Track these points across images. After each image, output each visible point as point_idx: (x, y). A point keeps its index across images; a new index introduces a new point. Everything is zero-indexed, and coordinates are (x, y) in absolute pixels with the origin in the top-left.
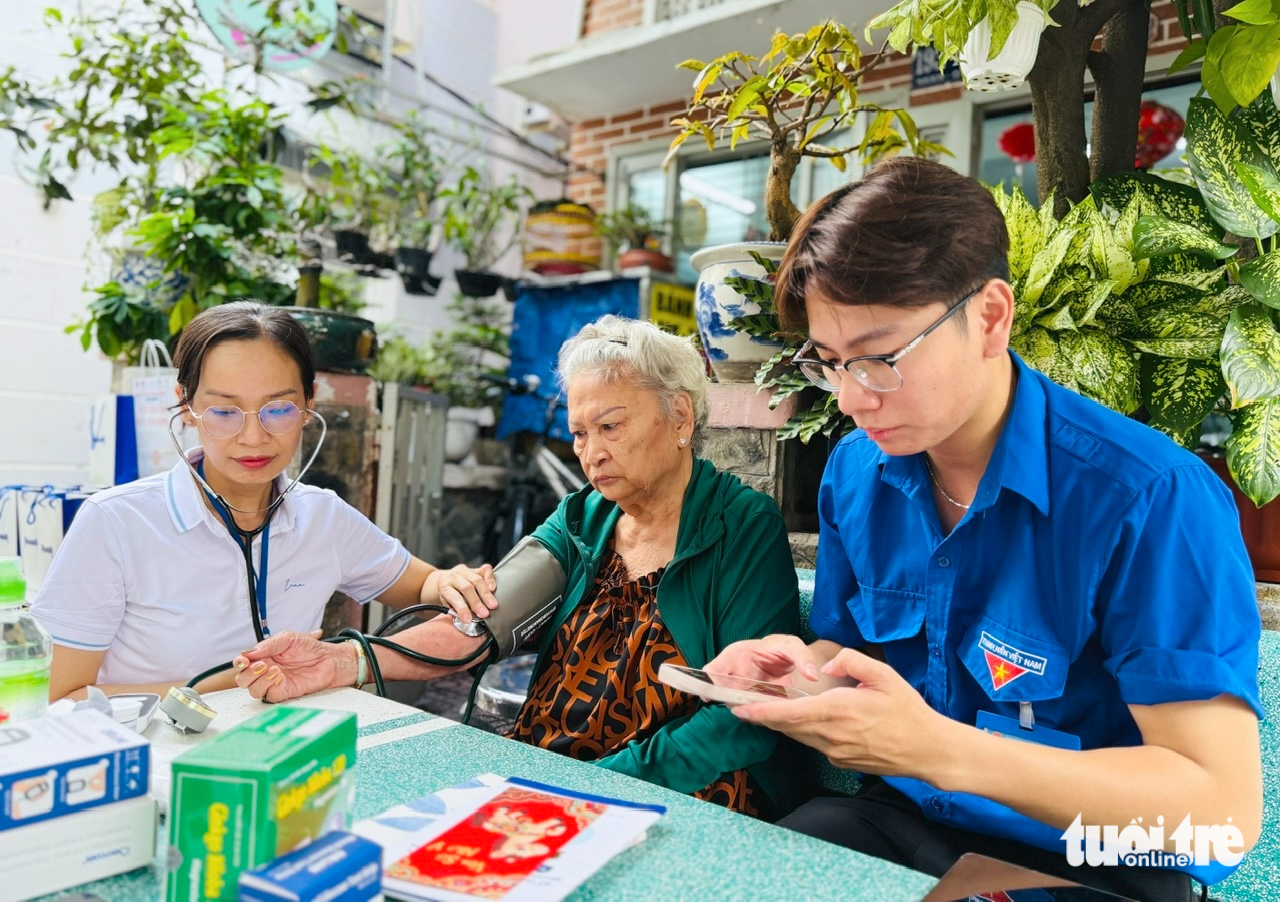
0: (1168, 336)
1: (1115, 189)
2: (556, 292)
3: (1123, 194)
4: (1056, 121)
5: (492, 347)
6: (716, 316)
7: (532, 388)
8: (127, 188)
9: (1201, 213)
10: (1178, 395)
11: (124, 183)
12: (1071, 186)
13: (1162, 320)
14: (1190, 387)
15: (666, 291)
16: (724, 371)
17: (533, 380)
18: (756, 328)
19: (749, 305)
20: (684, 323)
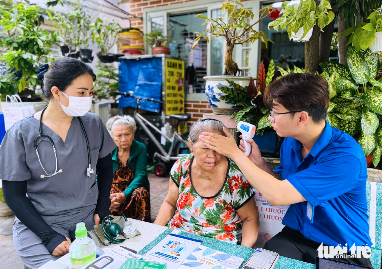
0: (345, 113)
1: (327, 65)
2: (133, 61)
3: (328, 67)
4: (312, 46)
5: (111, 77)
6: (214, 96)
7: (131, 95)
9: (348, 74)
10: (347, 129)
12: (315, 64)
13: (343, 109)
14: (350, 127)
15: (170, 60)
16: (216, 110)
17: (131, 92)
18: (228, 99)
19: (225, 93)
20: (175, 71)
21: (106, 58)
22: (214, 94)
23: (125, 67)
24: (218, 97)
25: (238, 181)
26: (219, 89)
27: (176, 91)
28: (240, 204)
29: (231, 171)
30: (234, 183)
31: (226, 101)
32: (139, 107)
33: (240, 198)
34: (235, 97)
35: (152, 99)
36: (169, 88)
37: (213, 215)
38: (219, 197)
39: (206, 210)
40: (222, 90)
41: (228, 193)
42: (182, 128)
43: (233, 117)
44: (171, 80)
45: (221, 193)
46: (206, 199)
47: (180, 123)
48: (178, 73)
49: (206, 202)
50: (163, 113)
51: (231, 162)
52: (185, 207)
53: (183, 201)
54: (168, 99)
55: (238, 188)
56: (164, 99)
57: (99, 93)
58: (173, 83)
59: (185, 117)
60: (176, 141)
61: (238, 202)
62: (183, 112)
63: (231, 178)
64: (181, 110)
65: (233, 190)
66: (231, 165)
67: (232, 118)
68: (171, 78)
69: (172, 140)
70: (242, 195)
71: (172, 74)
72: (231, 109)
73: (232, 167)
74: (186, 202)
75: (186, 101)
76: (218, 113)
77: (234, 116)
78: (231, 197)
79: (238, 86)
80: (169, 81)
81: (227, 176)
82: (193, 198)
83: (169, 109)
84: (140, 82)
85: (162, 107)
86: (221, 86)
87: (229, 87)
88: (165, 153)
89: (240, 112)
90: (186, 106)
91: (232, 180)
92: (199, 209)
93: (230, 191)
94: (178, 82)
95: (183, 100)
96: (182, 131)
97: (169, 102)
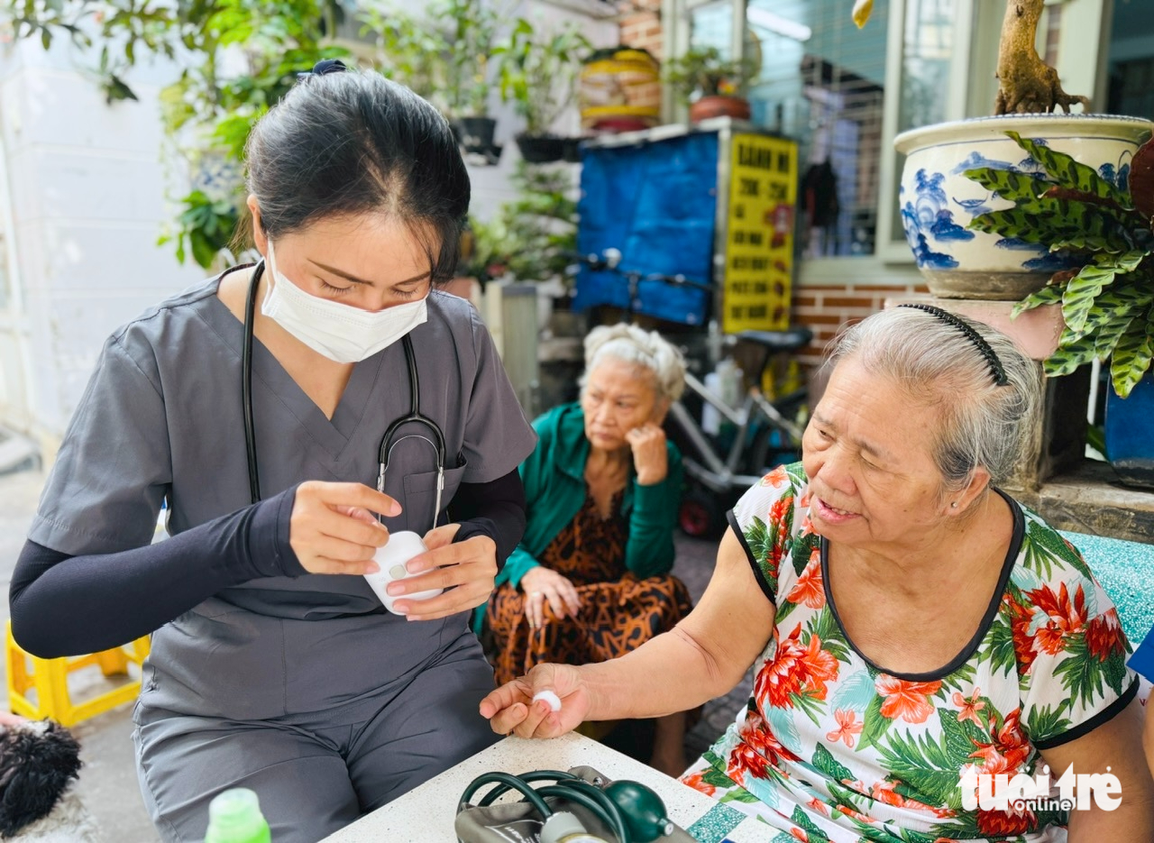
2: (624, 151)
5: (555, 214)
6: (945, 216)
7: (613, 264)
8: (188, 81)
11: (185, 75)
15: (746, 141)
16: (948, 281)
17: (613, 254)
18: (1009, 227)
19: (999, 199)
20: (765, 177)
21: (540, 148)
22: (943, 207)
23: (598, 176)
24: (962, 218)
25: (1065, 614)
26: (973, 178)
27: (763, 251)
28: (1069, 727)
29: (1027, 563)
30: (1040, 619)
31: (1001, 238)
32: (638, 304)
33: (1068, 694)
34: (1050, 214)
35: (680, 278)
36: (740, 237)
37: (922, 762)
38: (960, 682)
39: (890, 730)
40: (985, 184)
41: (1003, 668)
42: (779, 376)
43: (1035, 304)
44: (749, 212)
45: (971, 662)
46: (891, 681)
47: (774, 360)
48: (774, 186)
49: (894, 696)
50: (713, 326)
51: (1028, 520)
52: (795, 700)
53: (784, 672)
54: (733, 276)
55: (1062, 648)
56: (719, 277)
57: (516, 262)
58: (753, 223)
59: (792, 339)
60: (757, 422)
61: (1058, 713)
62: (784, 324)
63: (1024, 596)
64: (777, 315)
65: (1034, 655)
66: (1028, 530)
67: (1029, 312)
68: (750, 204)
69: (740, 418)
70: (1082, 683)
71: (751, 188)
72: (1022, 273)
73: (1033, 543)
74: (802, 677)
75: (796, 287)
76: (956, 294)
77: (1040, 302)
78: (1021, 687)
79: (1067, 161)
80: (740, 213)
81: (1004, 583)
82: (832, 664)
83: (737, 313)
84: (645, 224)
85: (710, 309)
86: (981, 166)
87: (1023, 169)
88: (715, 462)
89: (1082, 274)
90: (796, 302)
91: (1033, 603)
92: (860, 718)
93: (1018, 655)
94: (771, 218)
95: (786, 280)
96: (777, 389)
97: (738, 287)
